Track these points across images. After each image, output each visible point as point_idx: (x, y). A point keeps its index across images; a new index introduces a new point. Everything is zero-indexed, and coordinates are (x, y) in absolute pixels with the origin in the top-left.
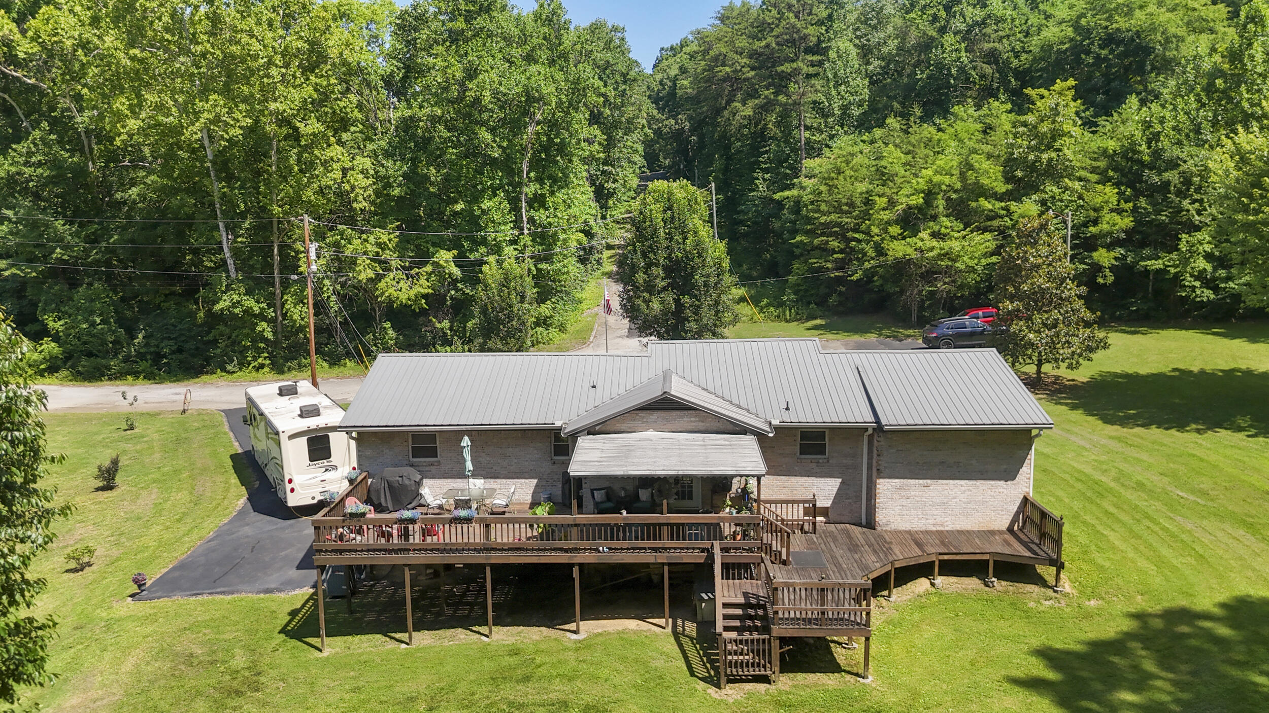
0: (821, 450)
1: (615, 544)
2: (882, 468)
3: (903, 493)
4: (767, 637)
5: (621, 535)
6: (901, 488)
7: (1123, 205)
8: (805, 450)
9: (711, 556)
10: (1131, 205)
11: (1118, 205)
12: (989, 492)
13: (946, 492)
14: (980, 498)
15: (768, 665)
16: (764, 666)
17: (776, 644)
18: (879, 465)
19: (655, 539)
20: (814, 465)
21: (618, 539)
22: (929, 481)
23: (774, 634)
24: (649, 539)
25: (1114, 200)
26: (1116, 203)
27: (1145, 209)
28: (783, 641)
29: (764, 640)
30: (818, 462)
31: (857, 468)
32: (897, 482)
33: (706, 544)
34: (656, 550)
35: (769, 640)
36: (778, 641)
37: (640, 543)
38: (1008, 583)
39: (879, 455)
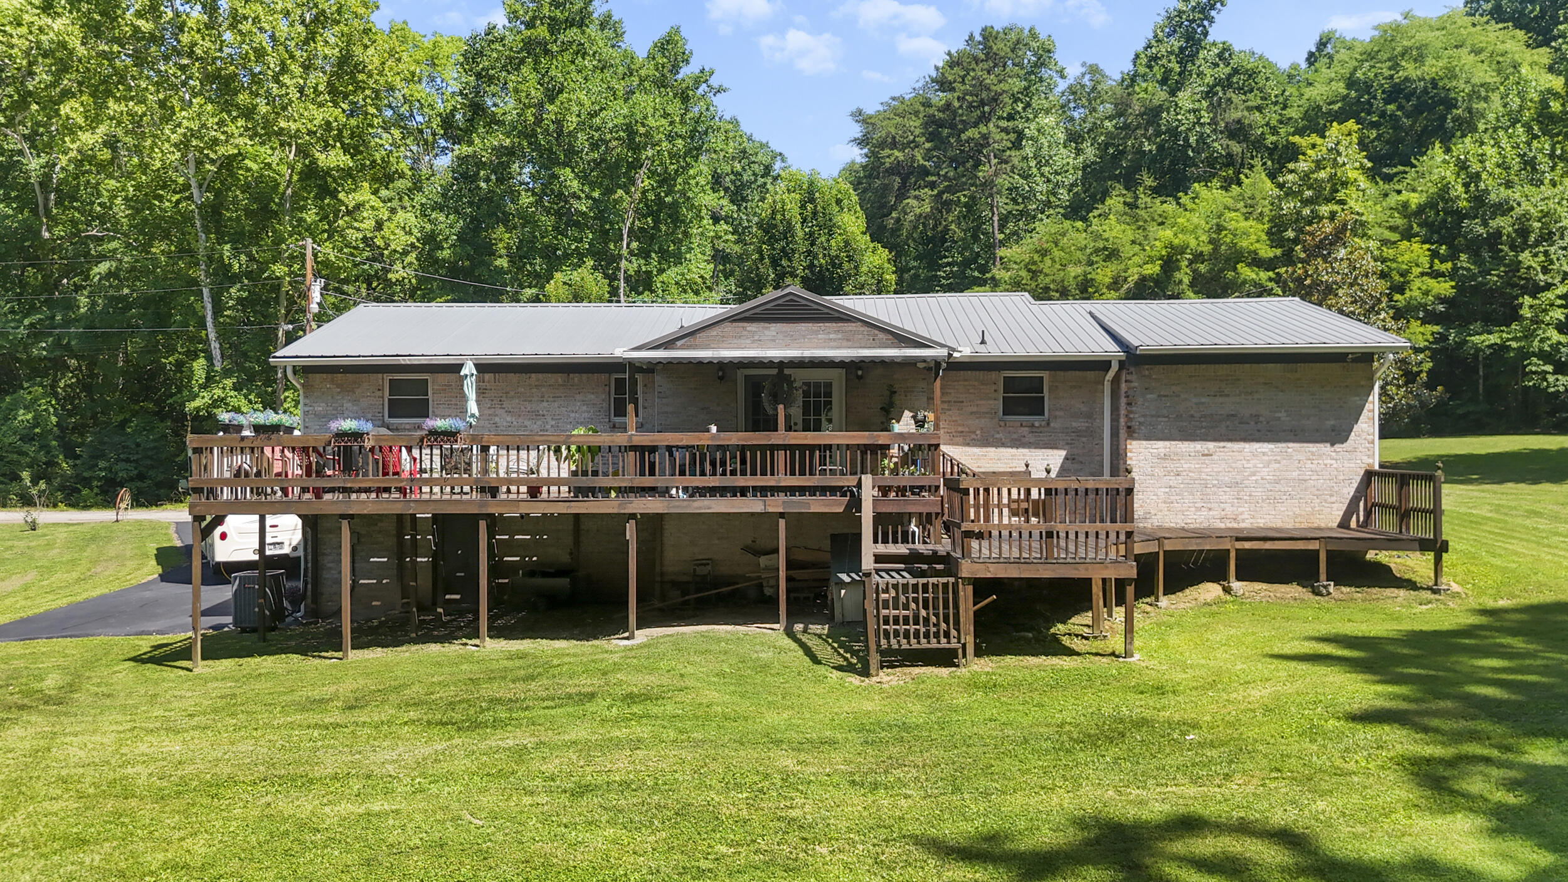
0: (1036, 407)
1: (698, 481)
2: (1134, 424)
3: (1170, 465)
4: (952, 580)
5: (708, 467)
6: (1166, 457)
7: (1438, 266)
8: (1010, 408)
9: (856, 503)
10: (1449, 265)
11: (1431, 267)
12: (1309, 465)
13: (1239, 464)
14: (1295, 474)
15: (953, 633)
16: (947, 635)
17: (966, 593)
18: (1131, 420)
19: (764, 473)
20: (1025, 431)
21: (703, 474)
22: (1211, 445)
23: (964, 573)
24: (754, 473)
25: (1425, 261)
26: (1428, 266)
27: (1468, 270)
28: (982, 587)
29: (946, 585)
30: (1033, 426)
31: (1094, 434)
32: (1161, 446)
33: (850, 481)
34: (763, 491)
35: (955, 586)
36: (970, 588)
37: (740, 481)
38: (1353, 589)
39: (1129, 404)
